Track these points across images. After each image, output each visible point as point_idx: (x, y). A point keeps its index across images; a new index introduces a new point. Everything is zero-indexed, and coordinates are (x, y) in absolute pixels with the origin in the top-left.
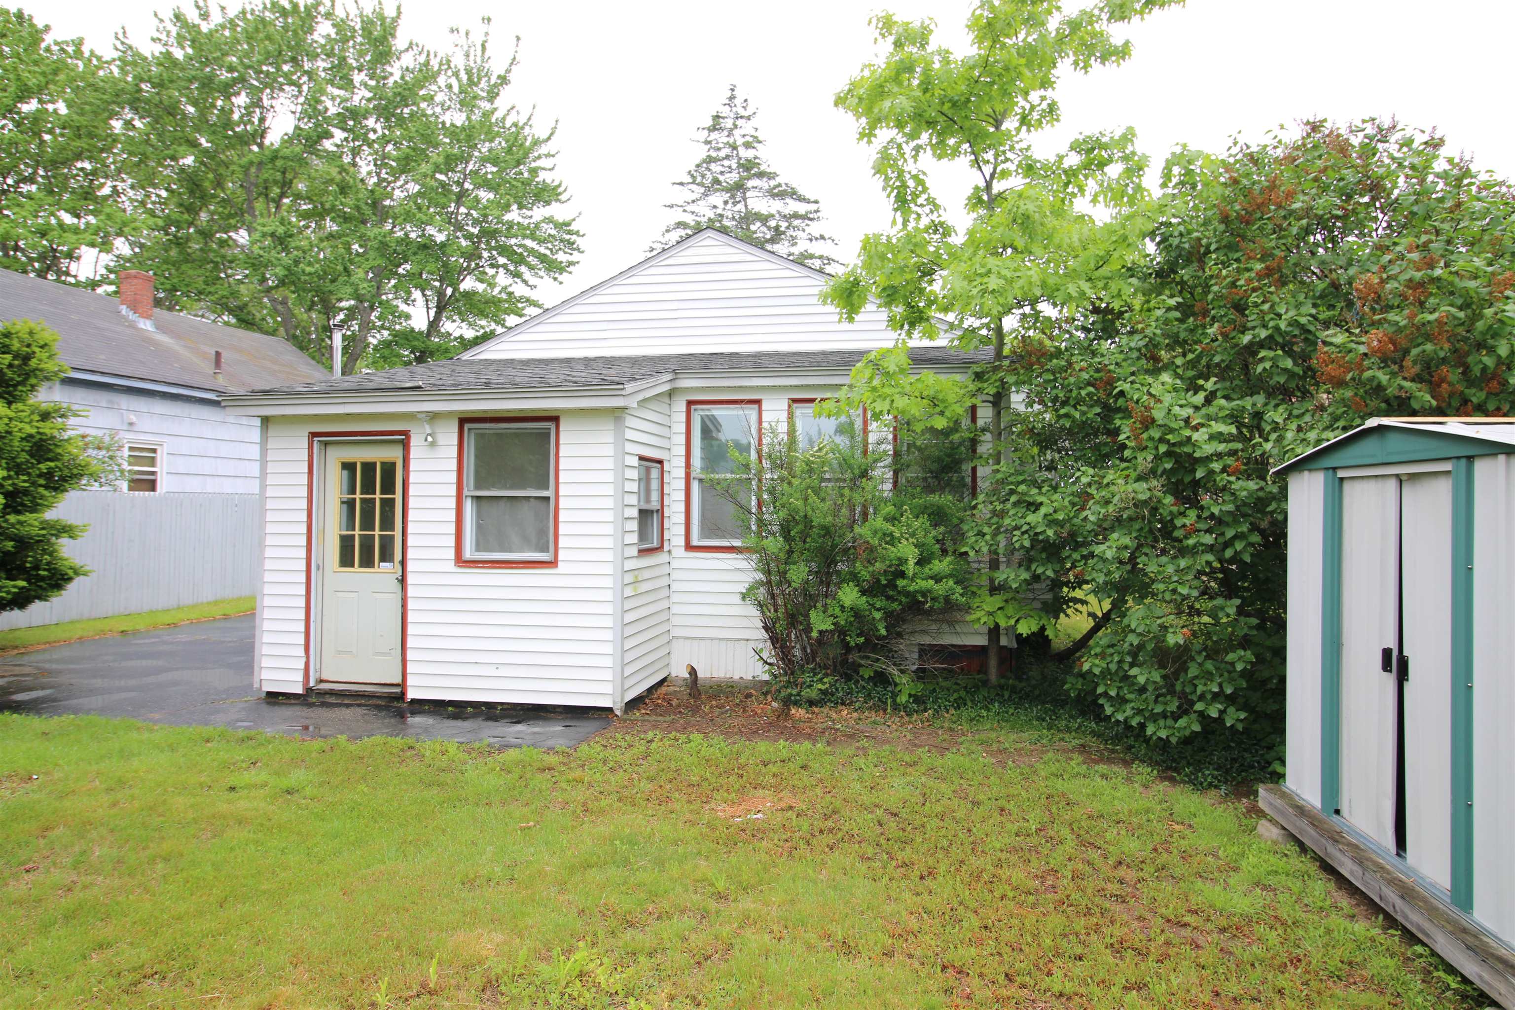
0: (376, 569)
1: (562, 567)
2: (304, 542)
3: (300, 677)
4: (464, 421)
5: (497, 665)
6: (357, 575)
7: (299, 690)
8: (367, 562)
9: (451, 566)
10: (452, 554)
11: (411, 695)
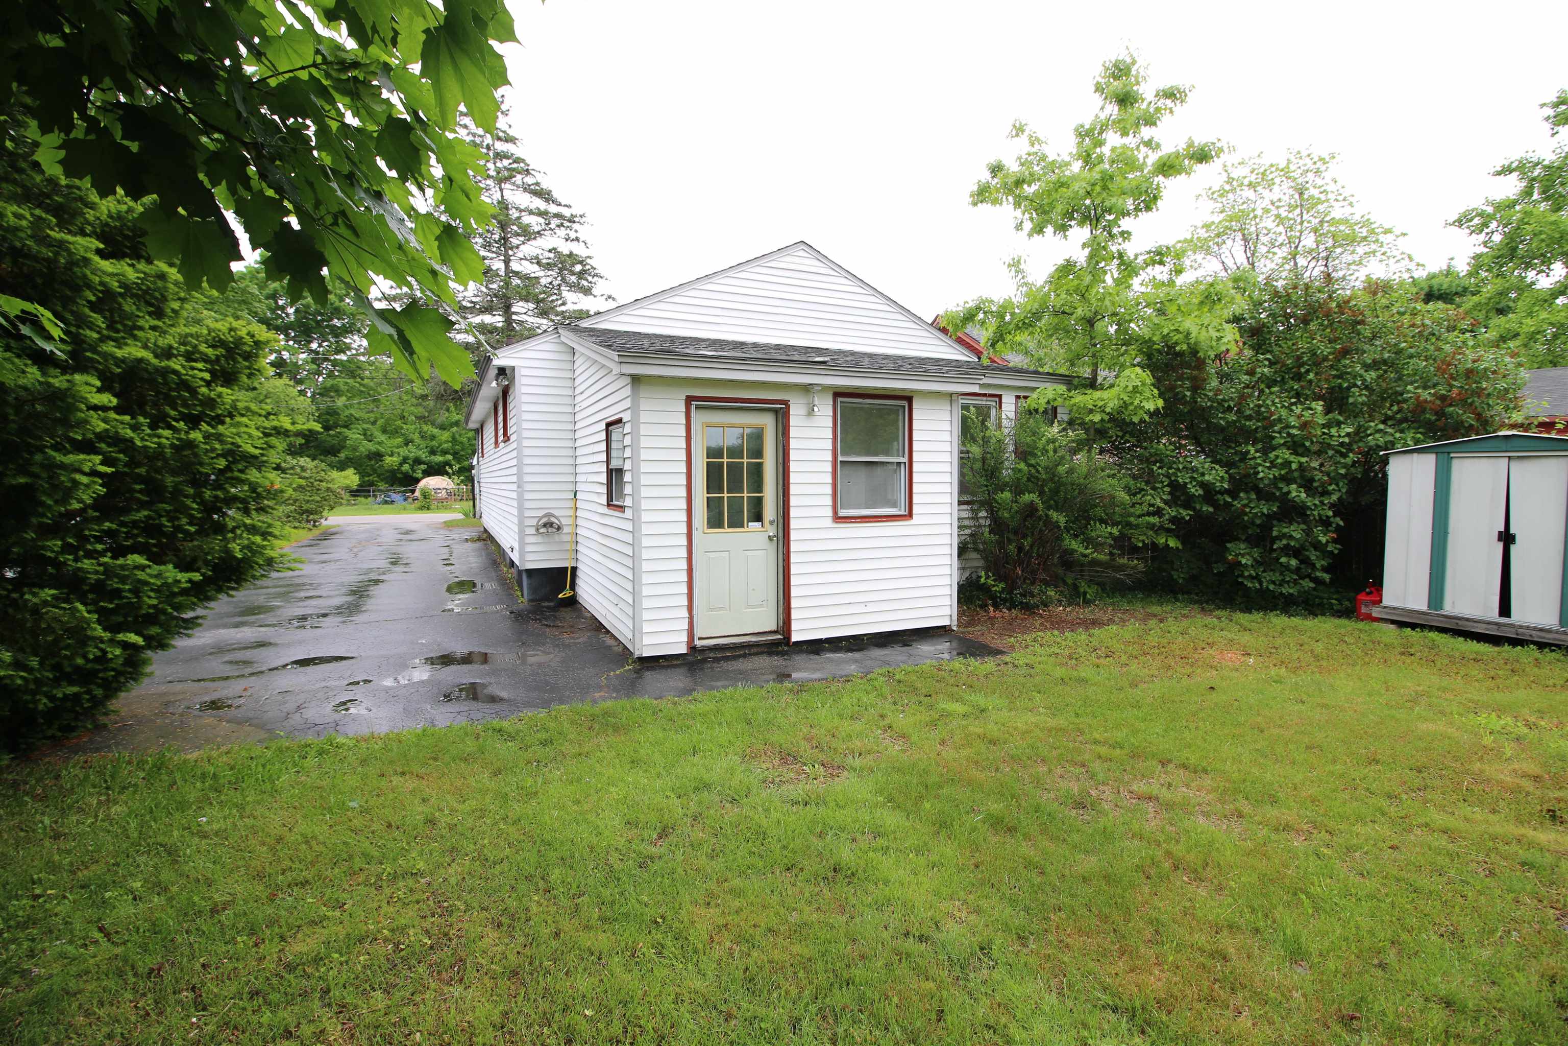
0: (746, 529)
1: (916, 519)
2: (684, 506)
3: (684, 638)
4: (838, 394)
5: (865, 603)
6: (727, 536)
7: (683, 650)
8: (737, 523)
9: (829, 522)
10: (829, 512)
11: (795, 638)
